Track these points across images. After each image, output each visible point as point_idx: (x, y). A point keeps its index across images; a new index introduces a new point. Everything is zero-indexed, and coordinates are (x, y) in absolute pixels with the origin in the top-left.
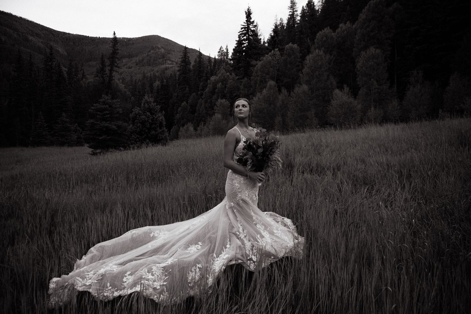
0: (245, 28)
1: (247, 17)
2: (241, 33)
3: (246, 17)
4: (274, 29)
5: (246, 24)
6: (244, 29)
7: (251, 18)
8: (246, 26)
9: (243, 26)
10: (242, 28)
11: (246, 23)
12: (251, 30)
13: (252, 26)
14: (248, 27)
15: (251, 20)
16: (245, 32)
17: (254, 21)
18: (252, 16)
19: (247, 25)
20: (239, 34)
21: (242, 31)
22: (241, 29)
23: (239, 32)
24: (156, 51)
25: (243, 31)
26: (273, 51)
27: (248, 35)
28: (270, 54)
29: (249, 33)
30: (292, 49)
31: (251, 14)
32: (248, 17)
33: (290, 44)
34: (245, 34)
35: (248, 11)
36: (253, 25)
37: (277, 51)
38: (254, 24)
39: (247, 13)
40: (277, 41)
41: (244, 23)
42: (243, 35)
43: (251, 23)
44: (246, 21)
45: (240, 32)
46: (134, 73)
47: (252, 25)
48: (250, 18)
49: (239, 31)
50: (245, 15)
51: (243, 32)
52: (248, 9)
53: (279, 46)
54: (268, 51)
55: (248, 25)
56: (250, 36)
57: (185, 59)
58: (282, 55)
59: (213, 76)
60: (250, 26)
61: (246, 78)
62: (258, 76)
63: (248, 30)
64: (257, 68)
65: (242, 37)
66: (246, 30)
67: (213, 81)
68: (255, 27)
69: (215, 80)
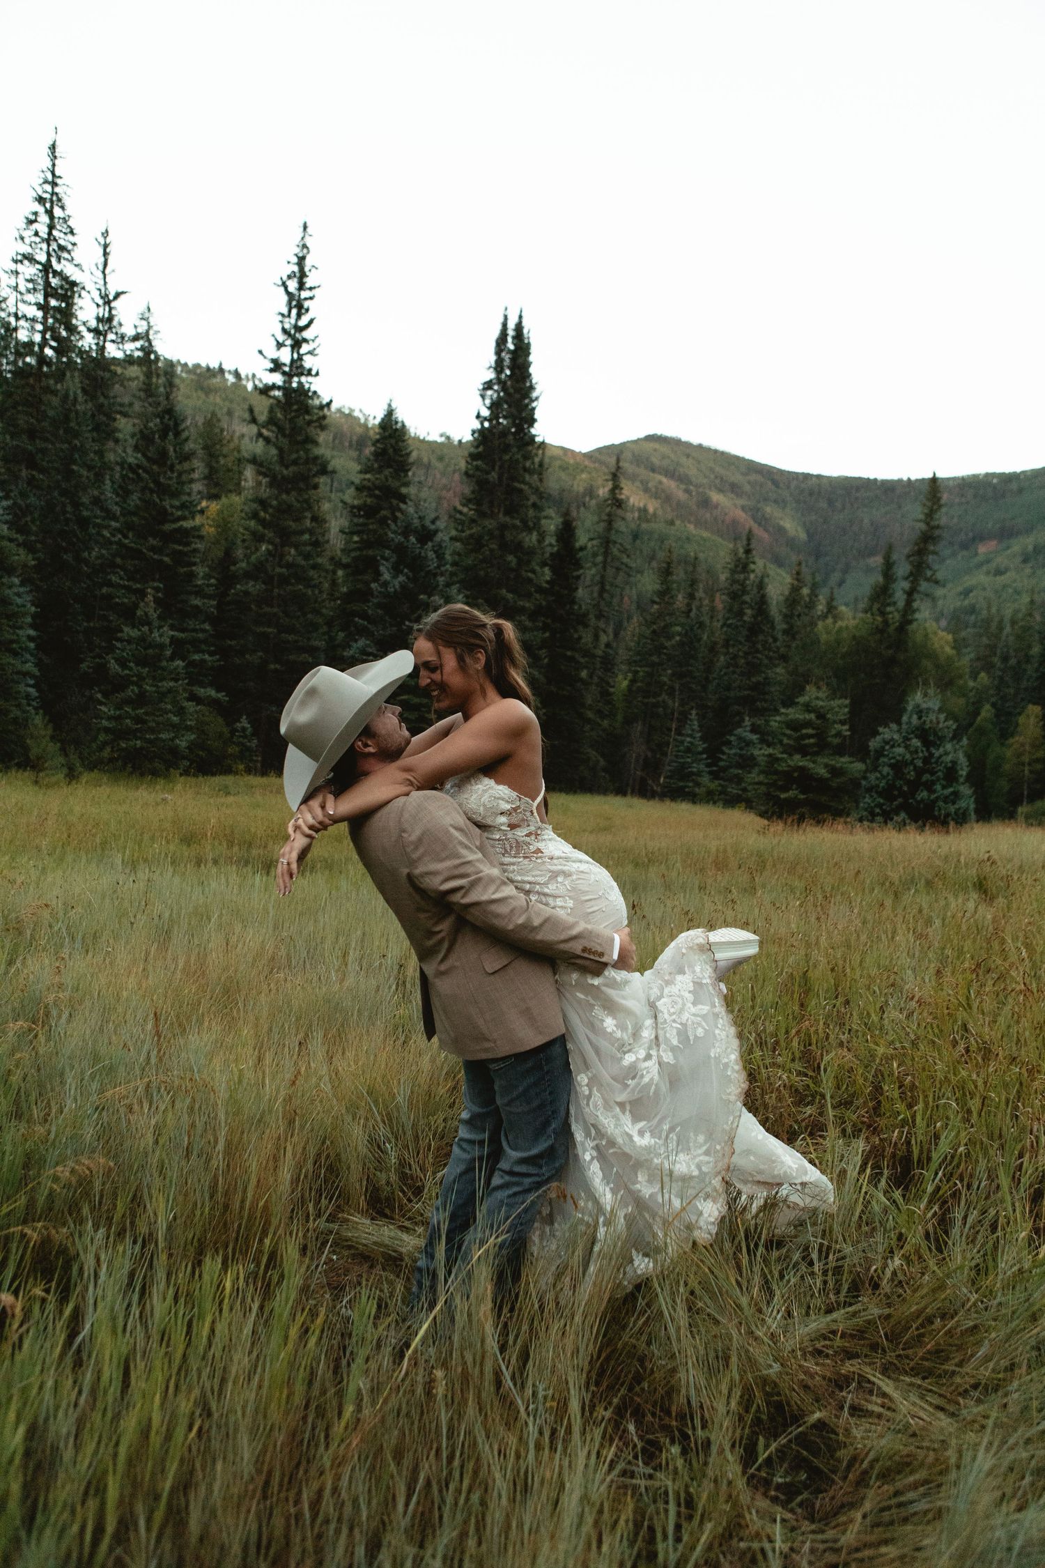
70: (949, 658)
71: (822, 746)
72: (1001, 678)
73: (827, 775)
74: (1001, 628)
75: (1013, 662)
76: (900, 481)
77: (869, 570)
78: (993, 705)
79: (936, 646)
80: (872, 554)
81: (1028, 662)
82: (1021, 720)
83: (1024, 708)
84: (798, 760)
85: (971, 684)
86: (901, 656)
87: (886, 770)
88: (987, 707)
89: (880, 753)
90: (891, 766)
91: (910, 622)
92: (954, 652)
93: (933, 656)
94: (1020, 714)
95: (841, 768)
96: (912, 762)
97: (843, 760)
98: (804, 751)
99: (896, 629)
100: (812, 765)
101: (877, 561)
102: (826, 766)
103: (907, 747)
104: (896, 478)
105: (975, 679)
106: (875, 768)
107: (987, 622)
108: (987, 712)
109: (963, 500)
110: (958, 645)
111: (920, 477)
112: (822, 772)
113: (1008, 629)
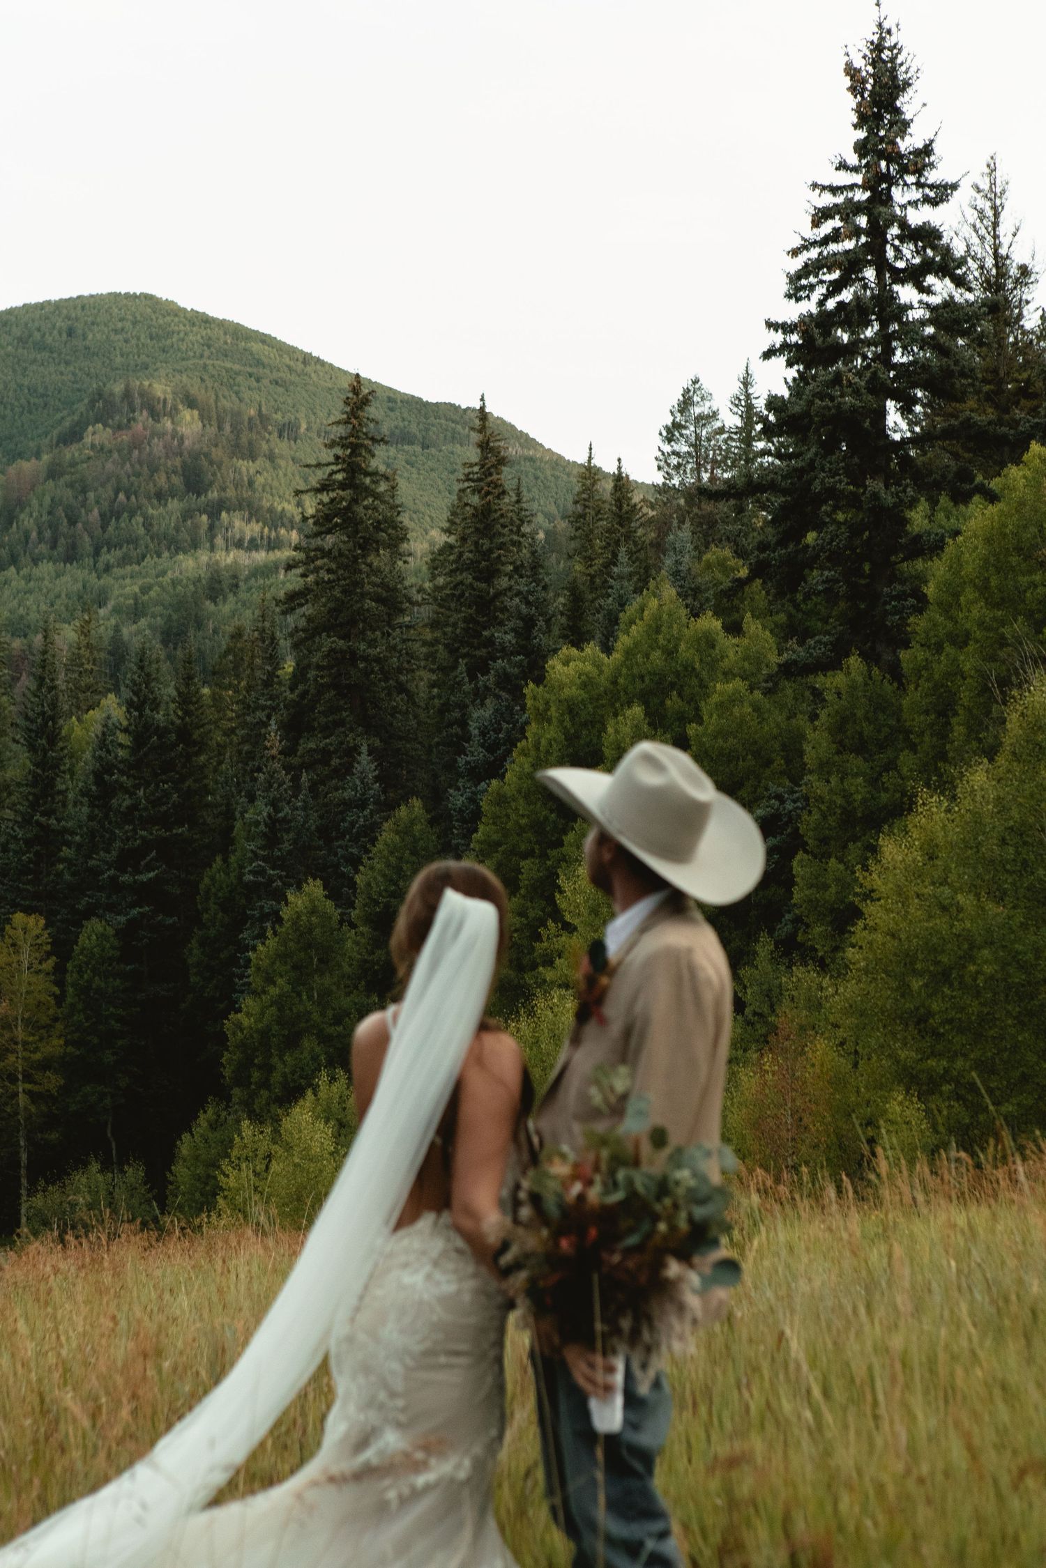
0: (848, 210)
1: (863, 119)
2: (814, 253)
3: (854, 118)
5: (858, 179)
6: (837, 223)
7: (902, 125)
8: (861, 196)
9: (834, 190)
10: (821, 216)
11: (855, 169)
12: (903, 224)
13: (915, 194)
14: (881, 199)
15: (905, 145)
16: (849, 245)
17: (927, 150)
18: (908, 104)
19: (864, 187)
20: (797, 264)
21: (825, 241)
22: (816, 223)
23: (795, 252)
25: (835, 236)
27: (880, 275)
29: (889, 253)
31: (907, 84)
32: (879, 117)
34: (850, 267)
35: (876, 61)
36: (919, 185)
38: (932, 177)
39: (870, 84)
41: (843, 166)
42: (837, 275)
43: (904, 170)
44: (861, 148)
45: (807, 245)
47: (910, 179)
48: (892, 124)
49: (798, 243)
50: (851, 102)
52: (878, 48)
55: (879, 186)
56: (902, 277)
57: (347, 494)
59: (567, 651)
60: (899, 195)
61: (854, 662)
62: (961, 640)
63: (877, 232)
64: (957, 565)
65: (821, 290)
66: (857, 232)
67: (572, 692)
68: (934, 203)
69: (584, 686)
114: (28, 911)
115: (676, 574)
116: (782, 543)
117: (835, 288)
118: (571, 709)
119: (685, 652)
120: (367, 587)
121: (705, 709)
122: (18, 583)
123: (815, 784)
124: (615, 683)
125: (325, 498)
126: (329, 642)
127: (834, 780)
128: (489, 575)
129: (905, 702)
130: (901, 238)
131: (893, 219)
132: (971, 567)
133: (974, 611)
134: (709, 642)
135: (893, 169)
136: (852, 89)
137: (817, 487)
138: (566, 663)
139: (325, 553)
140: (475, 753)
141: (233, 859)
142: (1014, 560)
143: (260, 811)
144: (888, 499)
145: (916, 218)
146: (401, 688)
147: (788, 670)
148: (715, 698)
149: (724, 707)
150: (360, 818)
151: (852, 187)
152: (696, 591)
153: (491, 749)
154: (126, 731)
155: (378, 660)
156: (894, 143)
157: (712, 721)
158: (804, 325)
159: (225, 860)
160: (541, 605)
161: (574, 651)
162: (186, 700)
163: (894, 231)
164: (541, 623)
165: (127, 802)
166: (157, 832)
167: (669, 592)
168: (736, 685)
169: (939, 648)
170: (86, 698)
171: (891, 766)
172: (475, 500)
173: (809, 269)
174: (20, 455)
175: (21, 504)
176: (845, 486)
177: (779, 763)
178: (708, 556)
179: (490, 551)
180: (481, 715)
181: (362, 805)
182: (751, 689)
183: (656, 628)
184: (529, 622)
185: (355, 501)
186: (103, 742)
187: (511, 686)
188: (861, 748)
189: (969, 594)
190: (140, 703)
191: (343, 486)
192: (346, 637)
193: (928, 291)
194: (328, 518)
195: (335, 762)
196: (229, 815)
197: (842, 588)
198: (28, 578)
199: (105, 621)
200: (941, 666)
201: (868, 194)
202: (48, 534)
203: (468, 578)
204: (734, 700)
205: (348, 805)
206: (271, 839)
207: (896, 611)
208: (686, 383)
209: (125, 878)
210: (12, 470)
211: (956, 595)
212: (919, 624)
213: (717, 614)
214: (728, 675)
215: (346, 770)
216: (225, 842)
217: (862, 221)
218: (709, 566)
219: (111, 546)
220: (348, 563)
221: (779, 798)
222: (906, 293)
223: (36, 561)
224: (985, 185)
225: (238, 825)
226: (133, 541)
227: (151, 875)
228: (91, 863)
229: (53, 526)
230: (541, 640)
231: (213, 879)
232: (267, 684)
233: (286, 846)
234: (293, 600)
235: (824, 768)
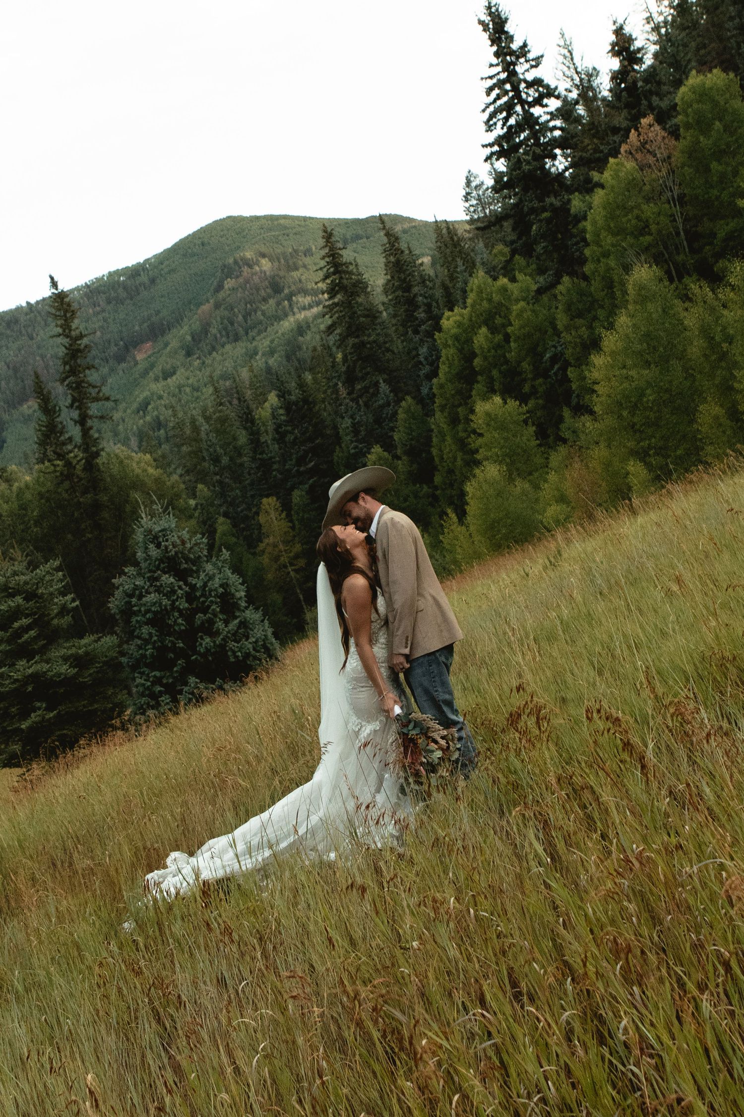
0: (500, 84)
1: (494, 41)
2: (492, 108)
3: (490, 43)
4: (613, 45)
6: (497, 91)
7: (511, 39)
8: (503, 76)
9: (491, 78)
10: (489, 91)
11: (497, 65)
12: (525, 81)
13: (527, 66)
14: (513, 74)
15: (515, 46)
16: (505, 99)
17: (525, 45)
18: (507, 28)
19: (504, 71)
20: (486, 115)
21: (495, 101)
22: (488, 94)
23: (484, 111)
24: (241, 280)
25: (498, 97)
26: (633, 133)
27: (523, 108)
28: (624, 148)
29: (524, 96)
30: (703, 94)
31: (507, 19)
32: (500, 39)
33: (694, 79)
34: (509, 108)
35: (490, 14)
36: (527, 61)
37: (650, 126)
38: (531, 56)
39: (491, 26)
40: (640, 84)
41: (491, 65)
42: (504, 114)
43: (518, 58)
44: (497, 55)
45: (488, 106)
46: (188, 390)
47: (522, 60)
48: (506, 39)
49: (483, 106)
50: (485, 36)
51: (499, 103)
52: (489, 7)
53: (655, 100)
54: (617, 138)
55: (509, 69)
56: (532, 105)
58: (675, 133)
59: (447, 313)
60: (519, 69)
61: (566, 279)
62: (606, 255)
63: (516, 89)
64: (594, 223)
65: (500, 124)
66: (506, 93)
67: (454, 331)
68: (536, 66)
69: (459, 326)
70: (157, 480)
71: (52, 637)
72: (220, 483)
73: (73, 671)
74: (196, 428)
75: (225, 460)
76: (19, 309)
77: (27, 419)
78: (226, 515)
79: (138, 471)
80: (23, 400)
81: (240, 455)
82: (262, 519)
83: (259, 506)
84: (24, 668)
85: (192, 502)
86: (104, 498)
87: (145, 630)
88: (221, 519)
89: (127, 612)
90: (149, 622)
91: (97, 454)
92: (159, 471)
93: (137, 484)
94: (257, 513)
95: (87, 654)
96: (174, 608)
97: (84, 642)
98: (27, 653)
99: (84, 469)
100: (45, 667)
101: (31, 406)
102: (65, 659)
103: (158, 590)
104: (13, 306)
105: (194, 496)
106: (131, 635)
107: (180, 425)
108: (222, 525)
109: (98, 309)
110: (161, 462)
111: (39, 298)
112: (64, 669)
113: (205, 427)
114: (267, 496)
115: (483, 263)
116: (519, 238)
117: (506, 119)
118: (456, 338)
119: (496, 298)
120: (359, 313)
121: (512, 319)
122: (219, 358)
123: (566, 337)
124: (471, 320)
125: (328, 281)
126: (351, 341)
127: (573, 333)
128: (408, 289)
129: (592, 289)
130: (527, 88)
131: (520, 81)
132: (601, 222)
133: (608, 240)
134: (504, 289)
135: (513, 59)
136: (485, 30)
137: (526, 209)
138: (448, 319)
139: (336, 304)
140: (427, 369)
141: (343, 445)
142: (618, 213)
143: (347, 422)
144: (557, 203)
145: (530, 77)
146: (388, 350)
147: (540, 292)
148: (514, 313)
149: (519, 315)
150: (390, 410)
151: (498, 73)
152: (494, 268)
153: (431, 364)
154: (281, 408)
155: (374, 342)
156: (509, 47)
157: (517, 323)
158: (498, 141)
159: (341, 447)
160: (431, 297)
161: (450, 313)
162: (301, 385)
163: (523, 85)
164: (434, 304)
165: (292, 437)
166: (309, 445)
167: (481, 273)
168: (522, 304)
169: (599, 261)
170: (261, 398)
171: (595, 318)
172: (392, 259)
173: (492, 116)
174: (201, 304)
175: (208, 324)
176: (536, 204)
177: (550, 331)
178: (495, 251)
179: (405, 278)
180: (423, 350)
181: (388, 404)
182: (528, 303)
183: (480, 291)
184: (429, 306)
185: (341, 278)
186: (274, 416)
187: (430, 335)
188: (580, 315)
189: (603, 234)
190: (281, 395)
191: (334, 273)
192: (358, 337)
193: (546, 106)
194: (333, 289)
195: (371, 391)
196: (335, 428)
197: (550, 248)
198: (222, 355)
199: (259, 362)
200: (602, 268)
201: (506, 74)
202: (224, 333)
203: (399, 293)
204: (522, 311)
205: (382, 407)
206: (356, 432)
207: (577, 250)
208: (466, 174)
209: (302, 469)
210: (199, 311)
211: (598, 236)
212: (587, 252)
213: (505, 276)
214: (517, 301)
215: (376, 393)
216: (338, 439)
217: (508, 87)
218: (496, 255)
219: (252, 328)
220: (347, 305)
221: (554, 346)
222: (536, 111)
223: (223, 346)
224: (562, 43)
225: (341, 430)
226: (261, 323)
227: (313, 463)
228: (287, 467)
229: (225, 329)
230: (435, 311)
231: (338, 456)
232: (333, 367)
233: (363, 433)
234: (330, 329)
235: (567, 328)
